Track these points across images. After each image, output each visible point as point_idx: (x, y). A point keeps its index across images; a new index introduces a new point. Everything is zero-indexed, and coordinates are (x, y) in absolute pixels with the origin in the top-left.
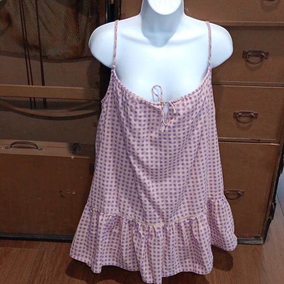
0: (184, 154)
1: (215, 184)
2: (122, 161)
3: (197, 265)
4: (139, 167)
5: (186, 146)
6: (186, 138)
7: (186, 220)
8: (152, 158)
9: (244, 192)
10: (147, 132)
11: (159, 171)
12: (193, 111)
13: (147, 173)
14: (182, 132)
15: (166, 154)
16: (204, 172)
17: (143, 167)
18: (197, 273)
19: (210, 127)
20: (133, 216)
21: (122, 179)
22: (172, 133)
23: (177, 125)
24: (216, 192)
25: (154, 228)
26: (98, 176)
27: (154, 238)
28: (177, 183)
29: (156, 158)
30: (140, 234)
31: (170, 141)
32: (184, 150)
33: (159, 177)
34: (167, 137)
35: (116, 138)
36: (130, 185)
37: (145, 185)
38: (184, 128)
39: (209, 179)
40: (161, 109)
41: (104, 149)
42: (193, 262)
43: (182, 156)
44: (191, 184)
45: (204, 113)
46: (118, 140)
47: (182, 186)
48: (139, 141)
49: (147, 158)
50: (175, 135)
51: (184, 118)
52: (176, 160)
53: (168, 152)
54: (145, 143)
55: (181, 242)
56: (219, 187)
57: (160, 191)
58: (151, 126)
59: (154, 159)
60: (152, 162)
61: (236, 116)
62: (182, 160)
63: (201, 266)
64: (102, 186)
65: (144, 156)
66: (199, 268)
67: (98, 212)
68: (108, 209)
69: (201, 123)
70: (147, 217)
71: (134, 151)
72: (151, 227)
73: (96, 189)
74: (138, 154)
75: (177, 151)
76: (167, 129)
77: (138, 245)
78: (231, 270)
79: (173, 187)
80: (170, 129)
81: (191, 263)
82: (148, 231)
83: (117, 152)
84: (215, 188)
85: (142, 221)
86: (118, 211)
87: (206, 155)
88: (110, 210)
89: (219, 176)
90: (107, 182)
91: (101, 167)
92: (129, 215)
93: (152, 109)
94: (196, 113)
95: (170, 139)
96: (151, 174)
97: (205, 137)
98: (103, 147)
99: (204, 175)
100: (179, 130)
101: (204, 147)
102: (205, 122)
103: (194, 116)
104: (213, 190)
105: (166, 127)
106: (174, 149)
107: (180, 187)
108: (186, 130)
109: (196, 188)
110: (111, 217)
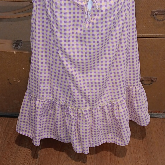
0: (107, 49)
1: (134, 74)
2: (53, 55)
3: (118, 139)
4: (67, 61)
5: (108, 42)
6: (108, 34)
7: (109, 104)
8: (78, 52)
9: (156, 79)
10: (73, 29)
11: (84, 64)
12: (115, 7)
13: (75, 66)
14: (104, 28)
15: (90, 49)
16: (124, 64)
17: (70, 61)
18: (118, 144)
19: (131, 24)
20: (64, 102)
21: (53, 70)
22: (95, 29)
23: (100, 21)
24: (134, 80)
25: (82, 111)
26: (33, 68)
27: (82, 119)
28: (101, 74)
29: (82, 52)
30: (71, 115)
31: (93, 37)
32: (107, 45)
33: (85, 69)
34: (91, 33)
35: (47, 34)
36: (60, 76)
37: (73, 76)
38: (106, 24)
39: (128, 70)
40: (84, 6)
41: (37, 45)
42: (114, 136)
43: (105, 51)
44: (113, 75)
45: (125, 10)
46: (48, 37)
47: (105, 77)
48: (65, 37)
49: (74, 52)
50: (98, 31)
51: (106, 14)
52: (100, 55)
53: (92, 48)
54: (71, 39)
55: (105, 121)
56: (137, 76)
57: (86, 81)
58: (76, 23)
59: (80, 54)
60: (78, 56)
61: (153, 15)
62: (105, 54)
63: (121, 139)
64: (37, 77)
65: (71, 50)
66: (119, 140)
67: (35, 98)
68: (43, 96)
69: (122, 20)
70: (76, 102)
71: (61, 46)
72: (79, 110)
73: (32, 79)
74: (65, 49)
75: (100, 46)
76: (91, 25)
77: (69, 124)
78: (145, 139)
79: (97, 78)
80: (93, 26)
81: (113, 137)
82: (77, 113)
83: (48, 47)
84: (134, 77)
85: (72, 106)
86: (52, 97)
87: (126, 49)
88: (45, 96)
89: (137, 67)
90: (41, 73)
91: (35, 61)
92: (61, 100)
93: (76, 7)
94: (118, 9)
95: (93, 35)
96: (78, 66)
97: (126, 33)
98: (35, 43)
99: (125, 67)
100: (102, 27)
101: (125, 42)
102: (126, 19)
103: (116, 12)
104: (132, 79)
105: (90, 23)
106: (98, 44)
107: (103, 78)
108: (108, 27)
109: (117, 78)
110: (46, 102)
